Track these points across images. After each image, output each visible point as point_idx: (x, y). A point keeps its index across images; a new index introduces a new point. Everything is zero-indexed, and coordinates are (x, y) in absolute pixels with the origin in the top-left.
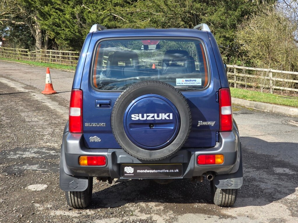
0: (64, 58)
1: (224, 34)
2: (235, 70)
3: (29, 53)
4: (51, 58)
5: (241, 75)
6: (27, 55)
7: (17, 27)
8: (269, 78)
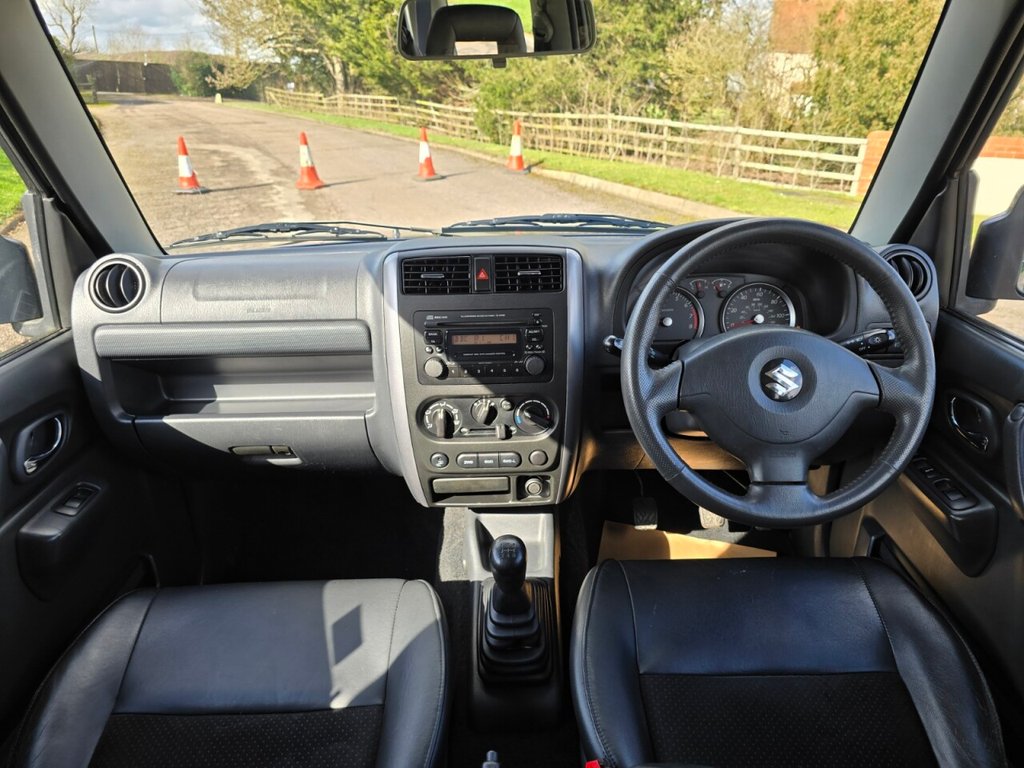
0: (375, 108)
1: (643, 59)
2: (666, 130)
3: (324, 101)
4: (356, 108)
5: (679, 139)
6: (322, 104)
7: (305, 57)
8: (733, 146)
